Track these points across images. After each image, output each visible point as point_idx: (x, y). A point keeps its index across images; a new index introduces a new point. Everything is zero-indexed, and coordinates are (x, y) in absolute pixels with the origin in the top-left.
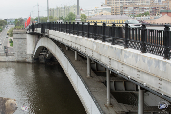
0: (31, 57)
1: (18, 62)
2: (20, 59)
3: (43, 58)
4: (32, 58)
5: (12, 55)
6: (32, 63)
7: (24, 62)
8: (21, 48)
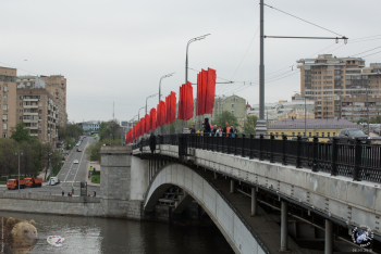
0: (138, 208)
1: (110, 218)
2: (115, 212)
3: (164, 211)
4: (141, 209)
5: (97, 202)
6: (142, 221)
7: (124, 219)
8: (117, 187)
